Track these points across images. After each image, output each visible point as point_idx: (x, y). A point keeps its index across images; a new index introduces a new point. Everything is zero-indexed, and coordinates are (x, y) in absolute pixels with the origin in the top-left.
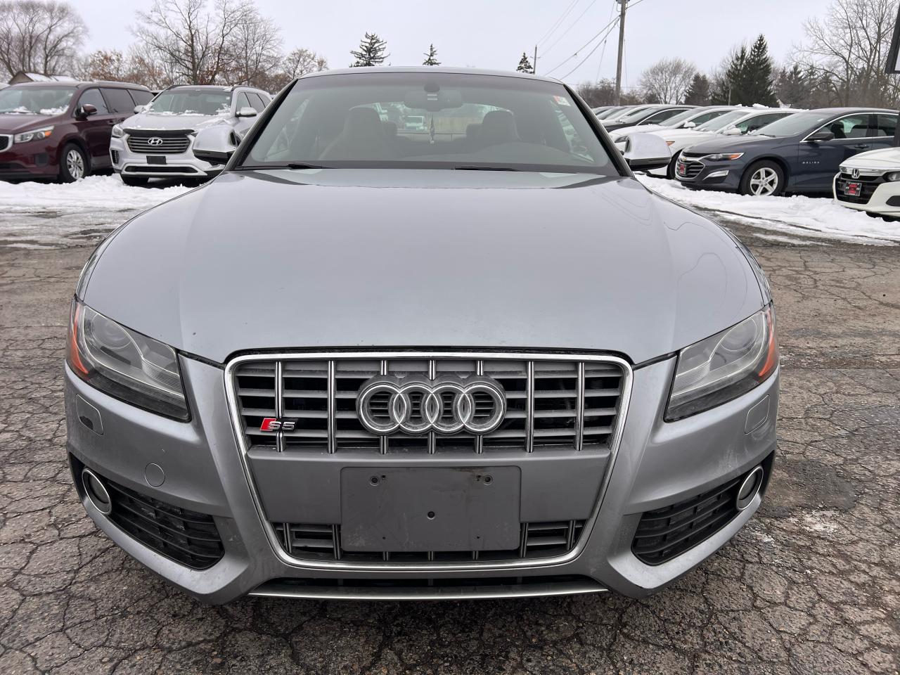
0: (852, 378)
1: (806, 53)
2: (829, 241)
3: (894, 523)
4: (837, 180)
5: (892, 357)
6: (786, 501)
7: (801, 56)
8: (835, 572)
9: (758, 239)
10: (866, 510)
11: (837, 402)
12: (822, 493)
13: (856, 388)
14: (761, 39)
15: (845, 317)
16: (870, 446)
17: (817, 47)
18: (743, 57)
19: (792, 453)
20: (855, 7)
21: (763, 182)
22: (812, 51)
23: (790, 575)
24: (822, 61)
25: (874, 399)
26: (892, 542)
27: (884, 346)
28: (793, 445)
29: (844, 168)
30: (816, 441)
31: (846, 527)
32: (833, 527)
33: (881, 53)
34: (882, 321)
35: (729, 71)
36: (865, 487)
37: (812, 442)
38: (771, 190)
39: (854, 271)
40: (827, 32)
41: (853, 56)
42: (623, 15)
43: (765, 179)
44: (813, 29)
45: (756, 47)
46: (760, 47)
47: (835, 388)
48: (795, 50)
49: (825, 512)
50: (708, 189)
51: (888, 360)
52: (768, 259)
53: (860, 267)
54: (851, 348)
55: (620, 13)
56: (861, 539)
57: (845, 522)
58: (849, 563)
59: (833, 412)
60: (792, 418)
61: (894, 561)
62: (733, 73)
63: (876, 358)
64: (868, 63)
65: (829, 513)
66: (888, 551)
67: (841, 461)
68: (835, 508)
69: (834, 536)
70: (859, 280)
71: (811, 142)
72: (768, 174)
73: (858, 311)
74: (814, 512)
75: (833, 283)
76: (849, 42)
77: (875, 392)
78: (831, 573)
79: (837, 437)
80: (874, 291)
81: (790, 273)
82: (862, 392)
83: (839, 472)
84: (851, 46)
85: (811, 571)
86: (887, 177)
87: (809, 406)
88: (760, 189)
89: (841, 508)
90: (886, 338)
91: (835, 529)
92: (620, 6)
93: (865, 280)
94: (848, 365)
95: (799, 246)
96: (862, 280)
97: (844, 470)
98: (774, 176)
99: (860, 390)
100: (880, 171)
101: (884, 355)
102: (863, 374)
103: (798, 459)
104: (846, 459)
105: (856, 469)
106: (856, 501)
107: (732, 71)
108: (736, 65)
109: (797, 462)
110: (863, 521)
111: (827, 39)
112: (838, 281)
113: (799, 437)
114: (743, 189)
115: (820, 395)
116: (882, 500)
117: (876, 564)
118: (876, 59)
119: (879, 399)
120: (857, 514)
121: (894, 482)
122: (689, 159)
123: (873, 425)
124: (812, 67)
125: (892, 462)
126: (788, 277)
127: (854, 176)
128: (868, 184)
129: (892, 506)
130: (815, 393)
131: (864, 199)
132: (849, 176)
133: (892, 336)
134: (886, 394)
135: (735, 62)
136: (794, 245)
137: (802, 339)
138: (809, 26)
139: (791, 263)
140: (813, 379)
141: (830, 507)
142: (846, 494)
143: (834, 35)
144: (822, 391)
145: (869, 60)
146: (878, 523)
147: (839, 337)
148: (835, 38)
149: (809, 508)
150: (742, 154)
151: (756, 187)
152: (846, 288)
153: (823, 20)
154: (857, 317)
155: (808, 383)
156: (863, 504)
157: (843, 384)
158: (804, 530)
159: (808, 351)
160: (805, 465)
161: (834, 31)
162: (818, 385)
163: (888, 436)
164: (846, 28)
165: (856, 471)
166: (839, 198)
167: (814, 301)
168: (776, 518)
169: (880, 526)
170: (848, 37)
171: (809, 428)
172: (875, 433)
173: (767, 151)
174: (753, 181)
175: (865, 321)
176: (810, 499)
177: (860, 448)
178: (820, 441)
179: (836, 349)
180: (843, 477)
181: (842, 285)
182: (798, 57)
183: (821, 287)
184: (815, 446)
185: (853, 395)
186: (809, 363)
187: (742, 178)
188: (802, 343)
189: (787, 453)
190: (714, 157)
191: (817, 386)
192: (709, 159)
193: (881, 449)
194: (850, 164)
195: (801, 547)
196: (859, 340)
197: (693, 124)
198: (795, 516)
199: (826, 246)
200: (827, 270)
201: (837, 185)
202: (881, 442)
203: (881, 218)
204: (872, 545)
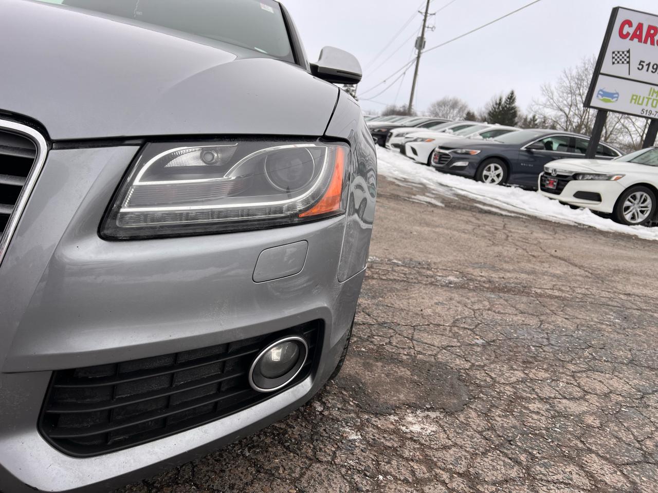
0: (507, 301)
1: (541, 107)
2: (529, 216)
3: (495, 431)
4: (542, 176)
5: (547, 290)
6: (395, 398)
7: (538, 108)
8: (410, 480)
9: (476, 207)
10: (473, 414)
11: (485, 317)
12: (436, 393)
13: (507, 308)
14: (512, 93)
15: (519, 260)
16: (501, 355)
17: (548, 103)
18: (500, 104)
19: (424, 354)
20: (576, 80)
21: (492, 174)
22: (545, 106)
23: (358, 479)
24: (551, 113)
25: (519, 319)
26: (487, 450)
27: (542, 282)
28: (428, 347)
29: (547, 168)
30: (452, 346)
31: (445, 431)
32: (431, 428)
33: (590, 114)
34: (548, 266)
35: (490, 112)
36: (481, 392)
37: (448, 346)
38: (498, 180)
39: (539, 234)
40: (556, 94)
41: (571, 113)
42: (418, 57)
43: (494, 172)
44: (547, 91)
45: (508, 98)
46: (511, 98)
47: (488, 306)
48: (533, 103)
49: (429, 413)
50: (452, 174)
51: (542, 292)
52: (478, 219)
53: (544, 233)
54: (515, 280)
55: (417, 56)
56: (455, 445)
57: (447, 425)
58: (430, 469)
59: (479, 324)
60: (439, 325)
61: (480, 472)
62: (493, 113)
63: (533, 289)
64: (581, 119)
65: (433, 415)
66: (479, 460)
67: (467, 366)
68: (442, 410)
69: (428, 439)
70: (541, 240)
71: (529, 150)
72: (496, 169)
73: (531, 258)
74: (419, 412)
75: (521, 239)
76: (570, 103)
77: (522, 313)
78: (406, 481)
79: (474, 345)
80: (549, 248)
81: (490, 229)
82: (510, 312)
83: (461, 376)
84: (571, 106)
85: (385, 476)
86: (576, 176)
87: (459, 317)
88: (489, 179)
89: (447, 410)
90: (546, 277)
91: (432, 431)
92: (417, 51)
93: (545, 241)
94: (509, 291)
95: (506, 216)
96: (543, 240)
97: (467, 374)
98: (500, 171)
99: (510, 310)
100: (571, 172)
101: (540, 288)
102: (517, 299)
103: (428, 360)
104: (473, 365)
105: (480, 375)
106: (466, 405)
107: (492, 111)
108: (495, 108)
109: (426, 362)
110: (465, 426)
111: (555, 98)
112: (524, 239)
113: (437, 341)
114: (477, 177)
115: (473, 310)
116: (493, 406)
117: (460, 475)
118: (587, 117)
119: (523, 319)
120: (462, 418)
121: (511, 390)
122: (442, 151)
123: (510, 339)
124: (545, 117)
125: (516, 372)
126: (488, 232)
127: (553, 174)
128: (562, 181)
129: (501, 413)
130: (470, 308)
131: (558, 191)
132: (550, 174)
133: (552, 276)
134: (530, 316)
135: (495, 106)
136: (502, 215)
137: (478, 270)
138: (544, 88)
139: (494, 224)
140: (473, 297)
141: (438, 409)
142: (459, 397)
143: (560, 97)
144: (476, 307)
145: (582, 117)
146: (479, 429)
147: (509, 272)
148: (561, 99)
149: (413, 407)
150: (479, 151)
151: (487, 177)
152: (528, 243)
153: (554, 86)
154: (529, 261)
155: (467, 300)
156: (472, 408)
157: (496, 304)
158: (399, 429)
159: (479, 278)
160: (432, 366)
161: (561, 94)
162: (475, 302)
163: (520, 349)
164: (569, 93)
165: (478, 376)
166: (542, 190)
167: (500, 247)
168: (376, 415)
169: (480, 433)
170: (569, 99)
171: (451, 334)
172: (510, 346)
173: (497, 152)
174: (485, 173)
175: (534, 264)
176: (420, 398)
177: (491, 357)
178: (455, 347)
179: (503, 279)
180: (464, 381)
181: (527, 241)
182: (536, 108)
183: (511, 241)
184: (449, 351)
185: (502, 313)
186: (476, 287)
187: (477, 169)
188: (477, 272)
189: (420, 353)
190: (459, 151)
191: (473, 303)
192: (455, 152)
193: (509, 360)
194: (551, 166)
195: (387, 448)
196: (524, 276)
197: (451, 131)
198: (397, 414)
199: (525, 219)
200: (519, 231)
201: (541, 180)
202: (511, 353)
203: (569, 206)
204: (464, 453)
